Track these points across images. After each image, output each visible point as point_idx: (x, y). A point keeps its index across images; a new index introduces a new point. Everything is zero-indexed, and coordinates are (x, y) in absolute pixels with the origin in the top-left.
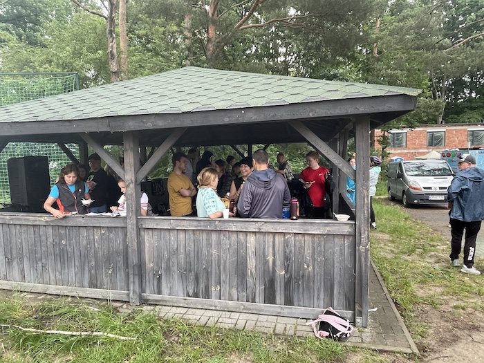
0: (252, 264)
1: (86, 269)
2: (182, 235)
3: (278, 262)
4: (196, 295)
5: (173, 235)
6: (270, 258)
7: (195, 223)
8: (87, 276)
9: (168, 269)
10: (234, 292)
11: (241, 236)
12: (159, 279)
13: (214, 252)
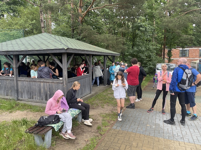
0: (42, 90)
1: (6, 91)
2: (27, 82)
3: (48, 90)
4: (30, 98)
5: (25, 82)
6: (46, 89)
7: (29, 79)
8: (6, 93)
9: (24, 91)
10: (39, 98)
11: (40, 83)
12: (22, 94)
13: (34, 87)
